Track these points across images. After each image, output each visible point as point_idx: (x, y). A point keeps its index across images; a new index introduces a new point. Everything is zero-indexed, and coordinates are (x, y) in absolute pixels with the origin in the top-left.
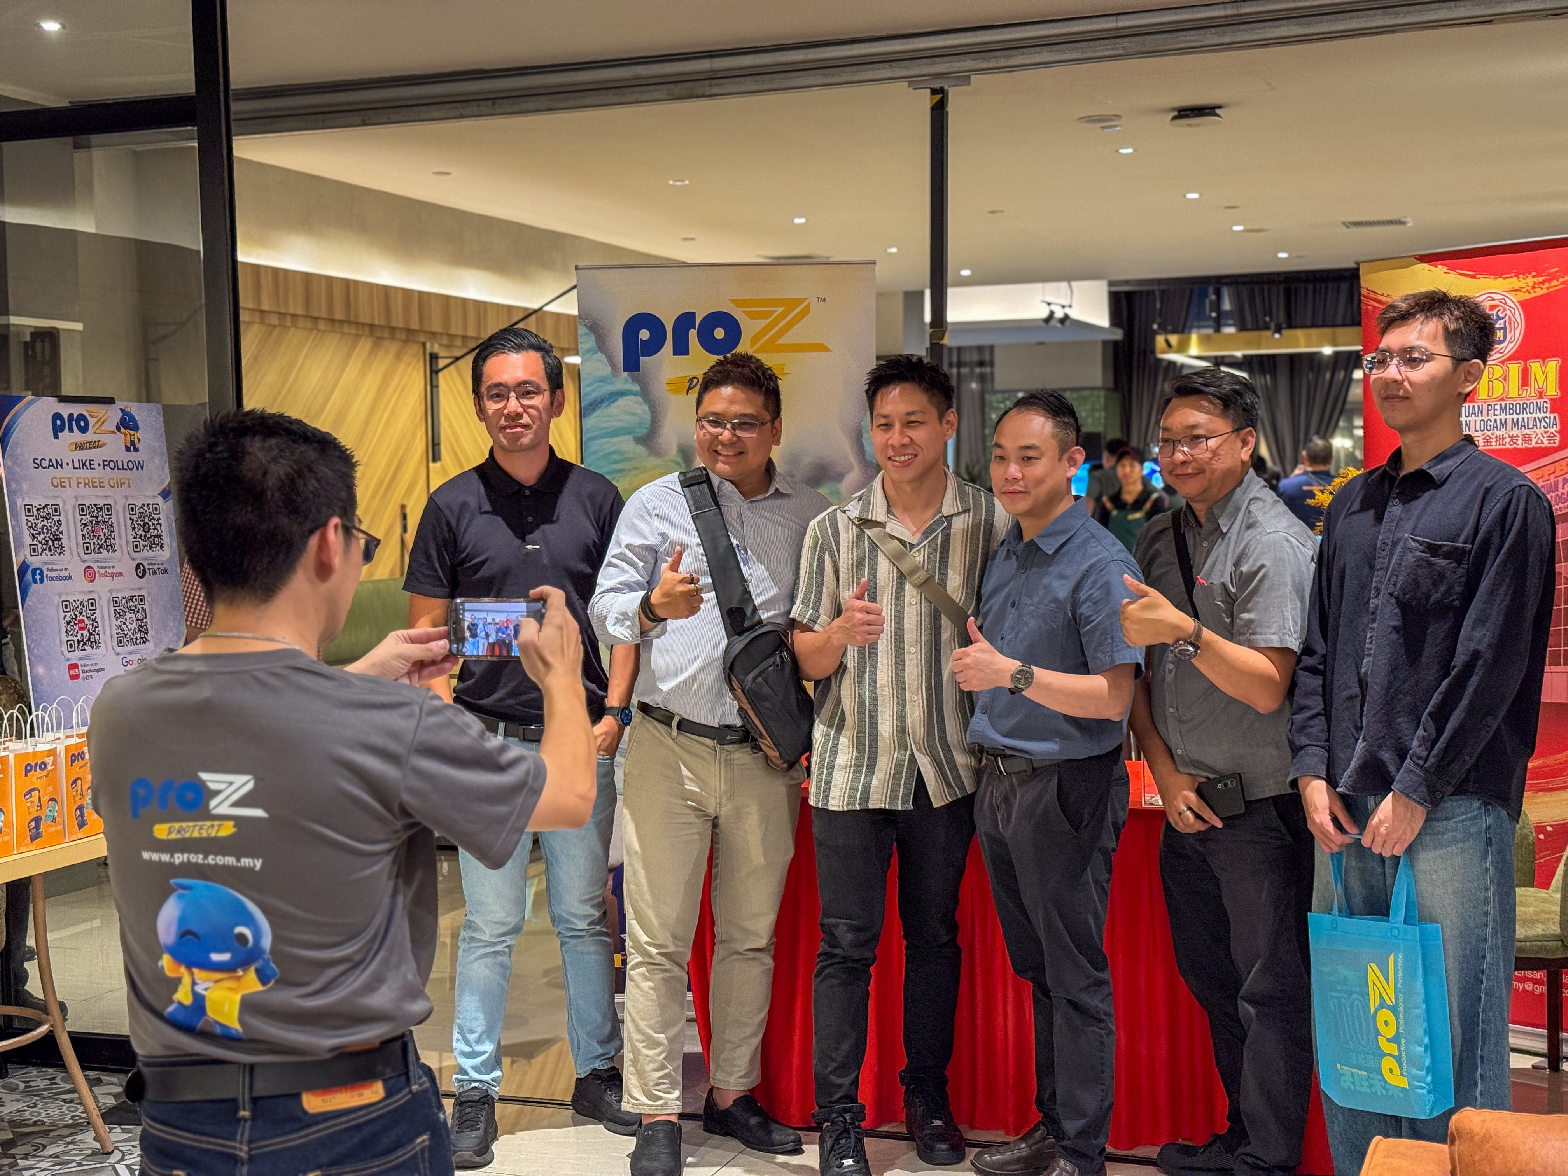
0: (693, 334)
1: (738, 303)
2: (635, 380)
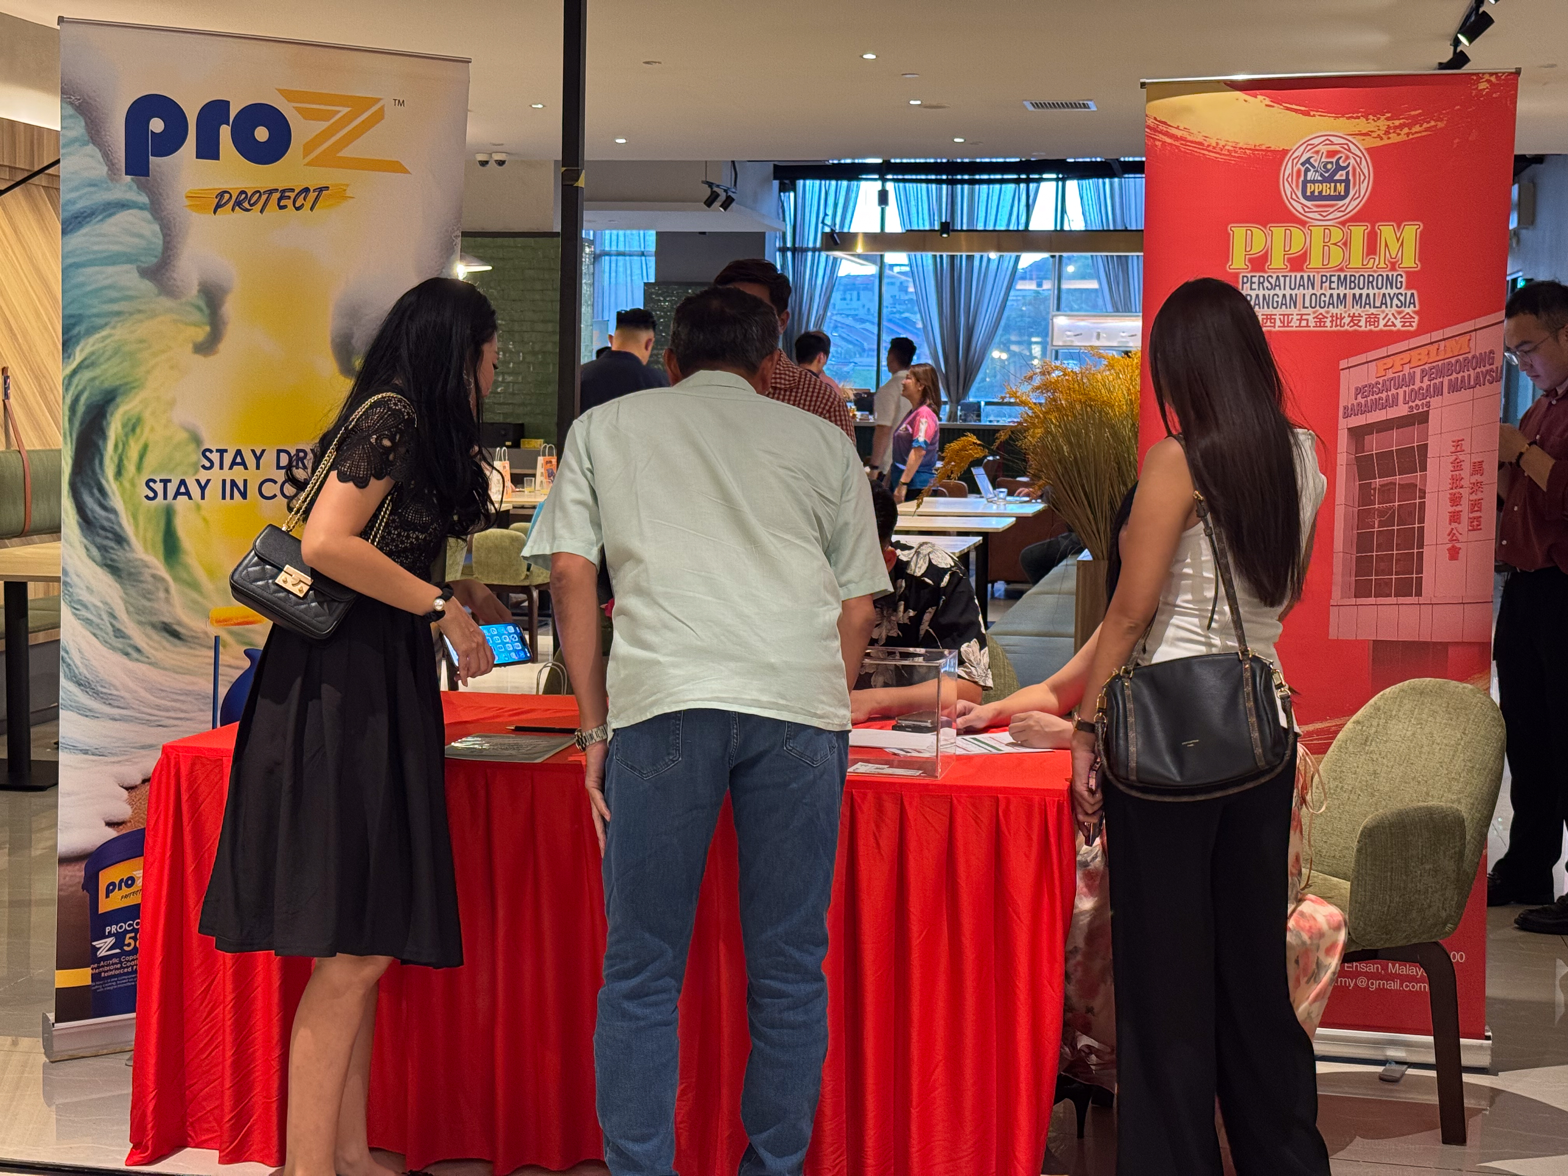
0: (225, 132)
1: (289, 95)
2: (142, 187)
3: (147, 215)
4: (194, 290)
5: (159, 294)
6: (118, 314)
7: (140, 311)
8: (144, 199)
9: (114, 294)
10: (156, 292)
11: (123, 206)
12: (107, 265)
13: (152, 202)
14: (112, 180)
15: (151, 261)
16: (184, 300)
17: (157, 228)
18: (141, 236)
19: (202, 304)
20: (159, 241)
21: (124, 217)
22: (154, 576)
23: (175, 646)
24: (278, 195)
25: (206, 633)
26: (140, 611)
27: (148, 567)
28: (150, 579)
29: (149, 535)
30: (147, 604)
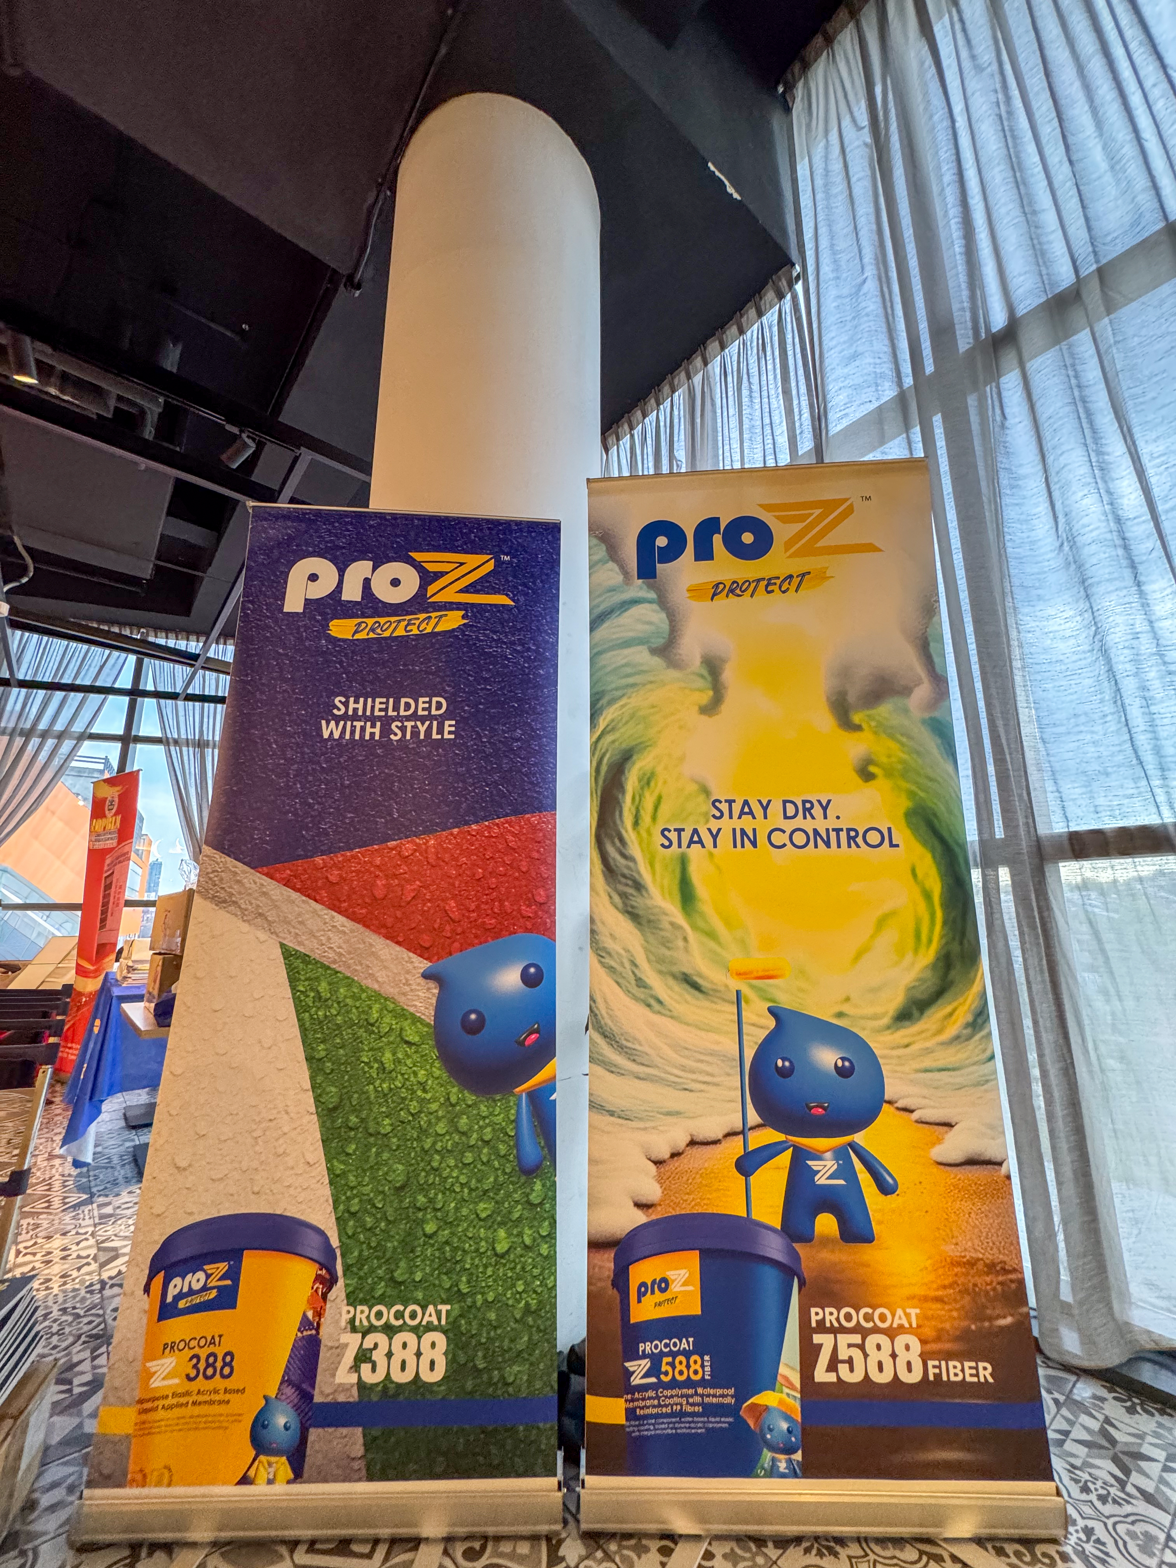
3: (655, 607)
4: (697, 661)
5: (668, 667)
6: (633, 685)
7: (651, 682)
8: (652, 595)
9: (629, 670)
10: (664, 665)
11: (635, 602)
12: (622, 648)
13: (659, 597)
14: (627, 584)
15: (659, 642)
16: (689, 670)
17: (663, 616)
18: (650, 623)
19: (705, 673)
20: (665, 627)
21: (635, 611)
22: (672, 924)
23: (698, 999)
24: (765, 582)
25: (726, 986)
26: (661, 960)
27: (666, 914)
28: (667, 926)
29: (666, 882)
30: (668, 953)
